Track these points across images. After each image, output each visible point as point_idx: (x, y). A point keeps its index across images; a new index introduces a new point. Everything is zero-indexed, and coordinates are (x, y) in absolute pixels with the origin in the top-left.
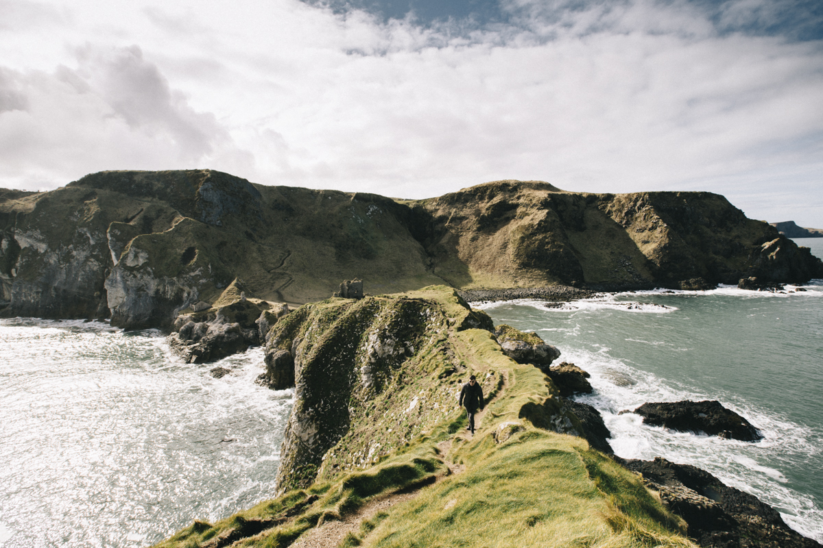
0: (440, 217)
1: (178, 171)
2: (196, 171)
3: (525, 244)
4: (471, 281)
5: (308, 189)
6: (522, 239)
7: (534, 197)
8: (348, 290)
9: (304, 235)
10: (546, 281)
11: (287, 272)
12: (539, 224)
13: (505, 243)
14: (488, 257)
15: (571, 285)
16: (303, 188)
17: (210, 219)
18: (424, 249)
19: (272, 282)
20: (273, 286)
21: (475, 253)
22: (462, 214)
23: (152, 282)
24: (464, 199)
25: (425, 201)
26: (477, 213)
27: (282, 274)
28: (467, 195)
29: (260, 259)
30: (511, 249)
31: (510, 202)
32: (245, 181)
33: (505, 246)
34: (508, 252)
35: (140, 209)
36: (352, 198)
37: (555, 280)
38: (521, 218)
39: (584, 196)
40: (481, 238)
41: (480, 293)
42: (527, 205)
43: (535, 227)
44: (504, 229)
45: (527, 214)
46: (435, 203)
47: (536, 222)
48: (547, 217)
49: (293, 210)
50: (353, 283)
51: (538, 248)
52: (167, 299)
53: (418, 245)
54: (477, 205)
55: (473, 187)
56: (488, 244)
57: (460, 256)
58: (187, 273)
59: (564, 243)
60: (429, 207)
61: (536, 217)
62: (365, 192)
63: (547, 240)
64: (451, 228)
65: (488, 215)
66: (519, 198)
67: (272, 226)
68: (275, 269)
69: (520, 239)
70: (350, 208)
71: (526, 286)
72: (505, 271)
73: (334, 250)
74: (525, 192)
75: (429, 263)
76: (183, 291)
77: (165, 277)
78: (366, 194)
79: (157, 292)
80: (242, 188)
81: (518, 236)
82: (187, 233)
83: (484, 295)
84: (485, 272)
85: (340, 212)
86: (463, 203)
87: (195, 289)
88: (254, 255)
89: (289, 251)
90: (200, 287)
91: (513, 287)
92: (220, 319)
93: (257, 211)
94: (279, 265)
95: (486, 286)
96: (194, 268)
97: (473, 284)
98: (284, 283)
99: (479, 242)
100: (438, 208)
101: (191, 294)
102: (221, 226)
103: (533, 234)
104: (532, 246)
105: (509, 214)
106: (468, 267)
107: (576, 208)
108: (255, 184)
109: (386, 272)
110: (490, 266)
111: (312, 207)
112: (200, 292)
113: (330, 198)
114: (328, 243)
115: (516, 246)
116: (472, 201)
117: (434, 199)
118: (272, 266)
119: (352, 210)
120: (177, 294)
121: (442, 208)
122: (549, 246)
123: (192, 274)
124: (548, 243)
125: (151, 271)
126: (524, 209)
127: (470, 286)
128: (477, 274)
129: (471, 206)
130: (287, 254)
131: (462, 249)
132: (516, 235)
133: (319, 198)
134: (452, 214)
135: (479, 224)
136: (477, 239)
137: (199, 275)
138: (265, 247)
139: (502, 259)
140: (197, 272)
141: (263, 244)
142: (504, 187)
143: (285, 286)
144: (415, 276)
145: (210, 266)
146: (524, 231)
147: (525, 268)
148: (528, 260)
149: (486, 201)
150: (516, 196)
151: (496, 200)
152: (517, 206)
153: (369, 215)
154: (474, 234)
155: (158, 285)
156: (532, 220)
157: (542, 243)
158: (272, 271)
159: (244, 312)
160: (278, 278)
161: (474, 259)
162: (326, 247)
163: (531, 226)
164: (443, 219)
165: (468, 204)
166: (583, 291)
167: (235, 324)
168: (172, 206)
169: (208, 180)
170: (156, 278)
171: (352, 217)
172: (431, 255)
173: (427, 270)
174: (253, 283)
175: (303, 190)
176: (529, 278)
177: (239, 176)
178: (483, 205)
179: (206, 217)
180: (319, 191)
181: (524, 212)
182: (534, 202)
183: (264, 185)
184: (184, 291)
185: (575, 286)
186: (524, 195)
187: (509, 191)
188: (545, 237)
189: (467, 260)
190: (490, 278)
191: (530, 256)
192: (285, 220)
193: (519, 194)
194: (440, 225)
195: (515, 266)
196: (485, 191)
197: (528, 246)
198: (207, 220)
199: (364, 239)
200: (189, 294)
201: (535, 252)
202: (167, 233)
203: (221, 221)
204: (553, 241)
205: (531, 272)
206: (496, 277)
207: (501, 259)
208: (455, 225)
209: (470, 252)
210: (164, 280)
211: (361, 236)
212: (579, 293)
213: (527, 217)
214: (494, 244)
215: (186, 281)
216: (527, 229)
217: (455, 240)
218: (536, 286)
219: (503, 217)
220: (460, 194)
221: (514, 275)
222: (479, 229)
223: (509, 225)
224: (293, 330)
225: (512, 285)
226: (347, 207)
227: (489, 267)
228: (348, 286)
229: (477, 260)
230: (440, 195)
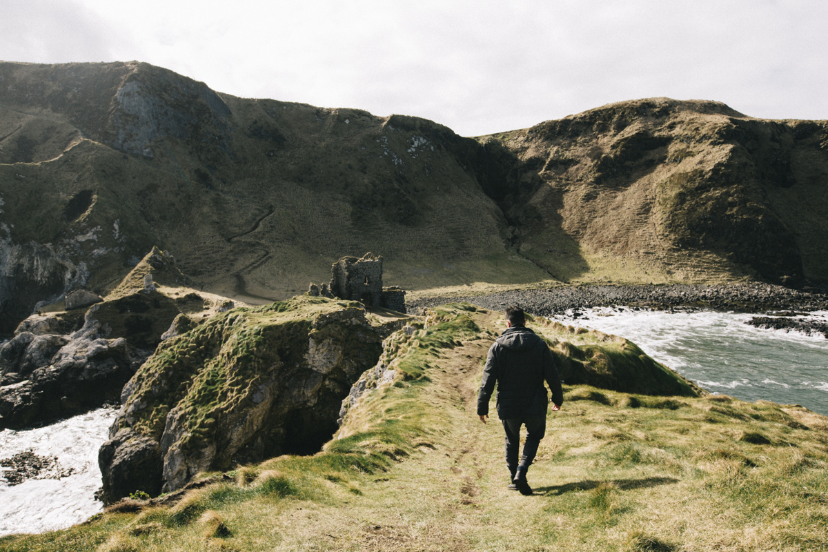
0: (531, 160)
1: (87, 64)
2: (118, 64)
3: (686, 206)
4: (586, 269)
5: (311, 107)
6: (681, 198)
7: (703, 124)
8: (349, 277)
9: (299, 180)
10: (727, 274)
11: (263, 241)
12: (716, 170)
13: (647, 204)
14: (616, 228)
15: (779, 283)
16: (302, 105)
17: (133, 145)
18: (502, 213)
19: (232, 258)
20: (232, 265)
21: (591, 221)
22: (568, 155)
23: (8, 251)
24: (573, 130)
25: (506, 134)
26: (596, 153)
27: (254, 245)
28: (578, 123)
29: (215, 218)
30: (658, 216)
31: (656, 134)
32: (203, 86)
33: (646, 209)
34: (652, 219)
35: (18, 125)
36: (385, 123)
37: (745, 273)
38: (677, 160)
39: (789, 125)
40: (602, 195)
41: (606, 290)
42: (688, 139)
43: (707, 176)
44: (644, 180)
45: (691, 154)
46: (521, 138)
47: (709, 167)
48: (731, 158)
49: (284, 140)
50: (361, 263)
51: (712, 212)
52: (36, 283)
53: (492, 204)
54: (594, 141)
55: (589, 112)
56: (614, 205)
57: (565, 225)
58: (72, 236)
59: (766, 205)
60: (512, 144)
61: (709, 157)
62: (406, 114)
63: (730, 199)
64: (550, 178)
65: (615, 155)
66: (672, 127)
67: (246, 163)
68: (241, 235)
69: (676, 198)
70: (379, 138)
71: (690, 282)
72: (647, 253)
73: (350, 208)
74: (685, 116)
75: (510, 236)
76: (64, 268)
77: (33, 243)
78: (409, 117)
79: (18, 268)
80: (197, 97)
81: (673, 193)
82: (83, 166)
83: (613, 295)
84: (610, 254)
85: (362, 145)
86: (571, 137)
87: (83, 266)
88: (206, 209)
89: (271, 207)
90: (92, 263)
91: (666, 282)
92: (89, 327)
93: (220, 138)
94: (250, 228)
95: (615, 279)
96: (85, 228)
97: (589, 275)
98: (253, 260)
99: (599, 203)
100: (526, 145)
101: (78, 275)
102: (151, 159)
103: (703, 188)
104: (700, 210)
105: (654, 154)
106: (577, 244)
107: (777, 145)
108: (222, 94)
109: (437, 248)
110: (620, 243)
111: (316, 135)
112: (93, 272)
113: (347, 122)
114: (340, 196)
115: (668, 210)
116: (585, 134)
117: (520, 132)
118: (236, 230)
119: (383, 142)
120: (53, 274)
121: (533, 146)
122: (735, 209)
123: (81, 238)
124: (732, 205)
125: (8, 230)
126: (683, 146)
127: (586, 278)
128: (595, 256)
129: (585, 141)
130: (266, 211)
131: (567, 213)
132: (668, 192)
133: (330, 123)
134: (551, 156)
135: (598, 171)
136: (596, 197)
137: (93, 241)
138: (228, 197)
139: (641, 231)
140: (90, 235)
141: (225, 193)
142: (644, 109)
143: (254, 266)
144: (487, 257)
145: (116, 226)
146: (684, 182)
147: (687, 249)
148: (691, 234)
149: (612, 132)
150: (667, 124)
151: (630, 131)
152: (669, 140)
153: (412, 153)
154: (590, 188)
155: (20, 257)
156: (701, 162)
157: (721, 205)
158: (235, 239)
159: (145, 315)
160: (243, 251)
161: (589, 231)
162: (337, 203)
163: (701, 173)
164: (535, 163)
165: (580, 139)
166: (806, 294)
167: (116, 341)
168: (72, 122)
169: (133, 78)
170: (16, 244)
171: (383, 154)
172: (512, 222)
173: (507, 247)
174: (198, 258)
175: (302, 108)
176: (694, 267)
177: (191, 77)
178: (605, 140)
179: (125, 141)
180: (329, 111)
181: (682, 151)
182: (703, 131)
183: (238, 96)
184: (67, 269)
185: (787, 285)
186: (682, 122)
187: (654, 115)
188: (728, 194)
189: (578, 232)
190: (620, 265)
191: (695, 227)
192: (269, 156)
193: (671, 121)
194: (530, 174)
195: (667, 245)
196: (610, 117)
197: (692, 209)
198: (126, 145)
199: (402, 191)
200: (74, 274)
201: (706, 219)
202: (48, 164)
203: (152, 149)
204: (744, 201)
205: (697, 256)
206: (632, 263)
207: (639, 232)
208: (557, 173)
209: (582, 219)
210: (30, 248)
211: (396, 185)
212: (799, 298)
213: (689, 159)
214: (627, 205)
215: (68, 251)
216: (691, 180)
217: (556, 198)
218: (710, 283)
219: (642, 160)
220: (566, 122)
221: (666, 261)
222: (598, 181)
223: (654, 174)
224: (182, 378)
225: (662, 279)
226: (374, 138)
227: (618, 245)
228: (348, 269)
229: (594, 233)
230: (531, 126)
